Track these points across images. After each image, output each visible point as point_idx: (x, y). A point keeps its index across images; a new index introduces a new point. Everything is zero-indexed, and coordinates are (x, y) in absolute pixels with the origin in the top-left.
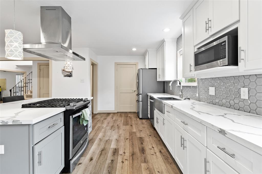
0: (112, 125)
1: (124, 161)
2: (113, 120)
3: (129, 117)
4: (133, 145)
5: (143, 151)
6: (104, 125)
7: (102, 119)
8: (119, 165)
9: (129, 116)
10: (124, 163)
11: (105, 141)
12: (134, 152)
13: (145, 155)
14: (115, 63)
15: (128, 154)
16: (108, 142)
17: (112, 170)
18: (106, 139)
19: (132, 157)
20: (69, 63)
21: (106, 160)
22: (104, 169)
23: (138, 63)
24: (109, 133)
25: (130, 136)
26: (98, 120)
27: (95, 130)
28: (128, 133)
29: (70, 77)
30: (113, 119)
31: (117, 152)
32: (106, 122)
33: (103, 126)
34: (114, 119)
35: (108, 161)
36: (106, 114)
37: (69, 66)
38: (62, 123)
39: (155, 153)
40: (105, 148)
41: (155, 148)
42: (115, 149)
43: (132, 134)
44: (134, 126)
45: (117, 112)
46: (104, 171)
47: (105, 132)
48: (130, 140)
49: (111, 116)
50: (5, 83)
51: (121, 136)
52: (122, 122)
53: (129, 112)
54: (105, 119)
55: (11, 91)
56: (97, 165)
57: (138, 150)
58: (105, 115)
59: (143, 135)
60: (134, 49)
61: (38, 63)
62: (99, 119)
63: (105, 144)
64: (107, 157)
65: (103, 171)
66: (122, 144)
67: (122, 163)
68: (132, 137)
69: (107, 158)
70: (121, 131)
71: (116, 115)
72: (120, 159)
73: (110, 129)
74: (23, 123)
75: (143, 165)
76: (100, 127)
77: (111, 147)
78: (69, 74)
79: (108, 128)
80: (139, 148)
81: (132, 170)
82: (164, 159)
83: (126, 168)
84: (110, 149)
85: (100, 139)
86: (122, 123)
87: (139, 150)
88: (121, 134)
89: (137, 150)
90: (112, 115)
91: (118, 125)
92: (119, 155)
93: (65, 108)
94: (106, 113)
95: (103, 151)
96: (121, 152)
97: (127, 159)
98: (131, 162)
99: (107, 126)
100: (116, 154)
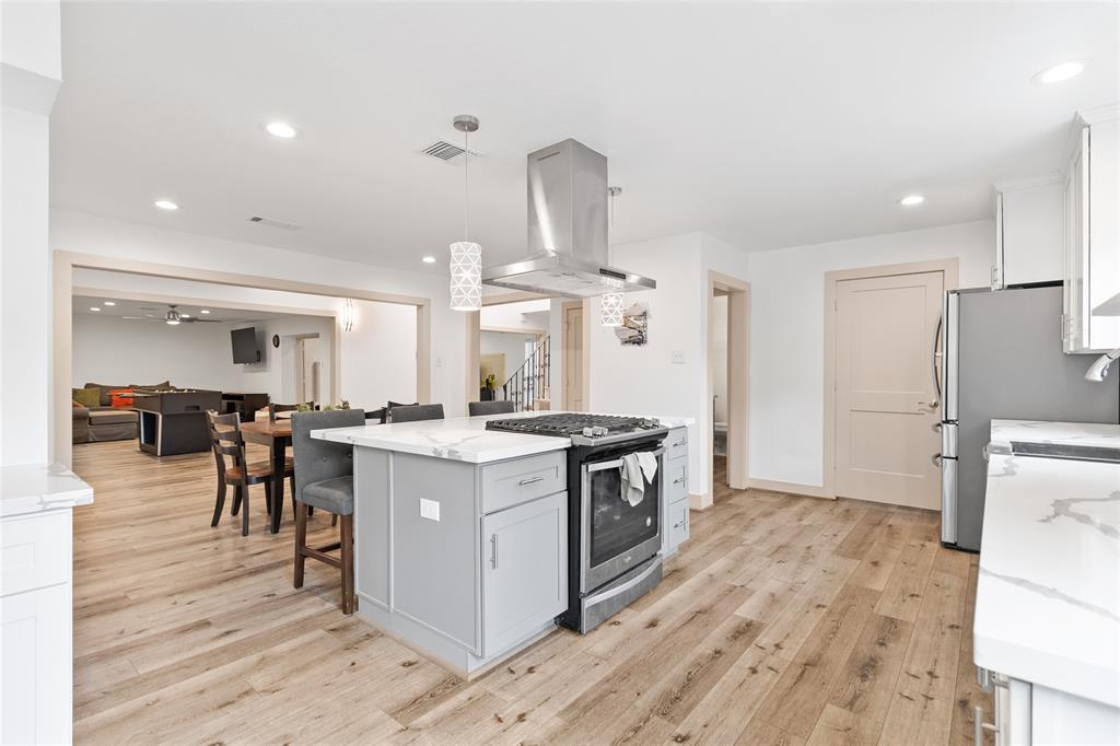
0: (783, 541)
1: (759, 669)
2: (799, 526)
3: (890, 526)
4: (834, 633)
5: (867, 668)
6: (750, 538)
7: (755, 513)
8: (735, 672)
9: (890, 523)
10: (759, 674)
11: (727, 587)
12: (820, 659)
13: (867, 684)
14: (827, 274)
15: (789, 654)
16: (736, 593)
17: (703, 675)
18: (734, 583)
19: (803, 672)
20: (612, 301)
21: (699, 642)
22: (678, 662)
23: (957, 259)
24: (751, 567)
25: (839, 600)
26: (738, 514)
27: (709, 545)
28: (840, 588)
29: (639, 343)
30: (800, 520)
31: (749, 634)
32: (763, 526)
33: (747, 537)
34: (805, 522)
35: (705, 648)
36: (784, 496)
37: (611, 311)
38: (561, 483)
39: (927, 697)
40: (714, 608)
41: (941, 680)
42: (749, 624)
43: (853, 595)
44: (887, 569)
45: (838, 498)
46: (677, 668)
47: (740, 560)
48: (830, 612)
49: (798, 507)
50: (502, 366)
51: (800, 588)
52: (840, 539)
53: (900, 507)
54: (767, 515)
55: (505, 387)
56: (663, 645)
57: (844, 659)
58: (775, 500)
59: (909, 613)
60: (913, 200)
61: (563, 304)
62: (740, 511)
63: (720, 597)
64: (706, 636)
65: (673, 667)
66: (787, 615)
67: (749, 671)
68: (847, 609)
69: (703, 638)
70: (810, 574)
71: (826, 507)
72: (748, 657)
73: (768, 553)
74: (464, 459)
75: (833, 712)
76: (731, 537)
77: (737, 613)
78: (636, 333)
79: (762, 548)
80: (855, 652)
81: (774, 706)
82: (960, 737)
83: (757, 692)
84: (730, 619)
85: (711, 576)
86: (833, 544)
87: (852, 660)
88: (804, 583)
89: (839, 657)
90: (805, 503)
91: (809, 548)
92: (753, 645)
93: (569, 440)
94: (783, 493)
95: (701, 616)
96: (765, 639)
97: (775, 667)
98: (788, 682)
99: (762, 541)
100: (744, 639)
